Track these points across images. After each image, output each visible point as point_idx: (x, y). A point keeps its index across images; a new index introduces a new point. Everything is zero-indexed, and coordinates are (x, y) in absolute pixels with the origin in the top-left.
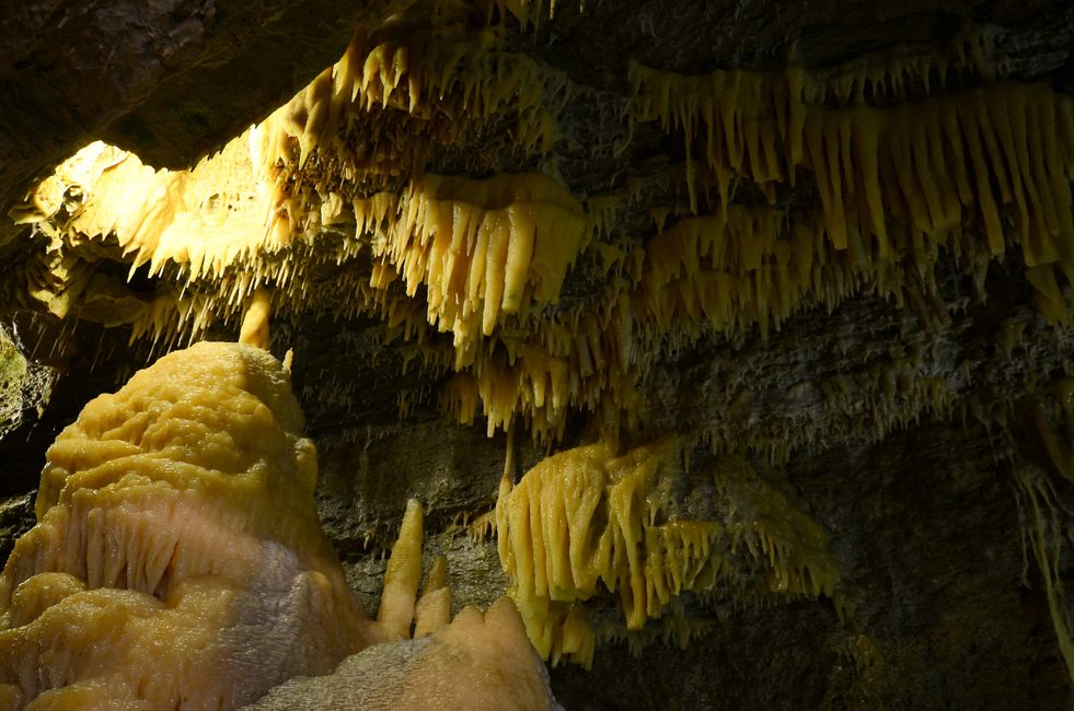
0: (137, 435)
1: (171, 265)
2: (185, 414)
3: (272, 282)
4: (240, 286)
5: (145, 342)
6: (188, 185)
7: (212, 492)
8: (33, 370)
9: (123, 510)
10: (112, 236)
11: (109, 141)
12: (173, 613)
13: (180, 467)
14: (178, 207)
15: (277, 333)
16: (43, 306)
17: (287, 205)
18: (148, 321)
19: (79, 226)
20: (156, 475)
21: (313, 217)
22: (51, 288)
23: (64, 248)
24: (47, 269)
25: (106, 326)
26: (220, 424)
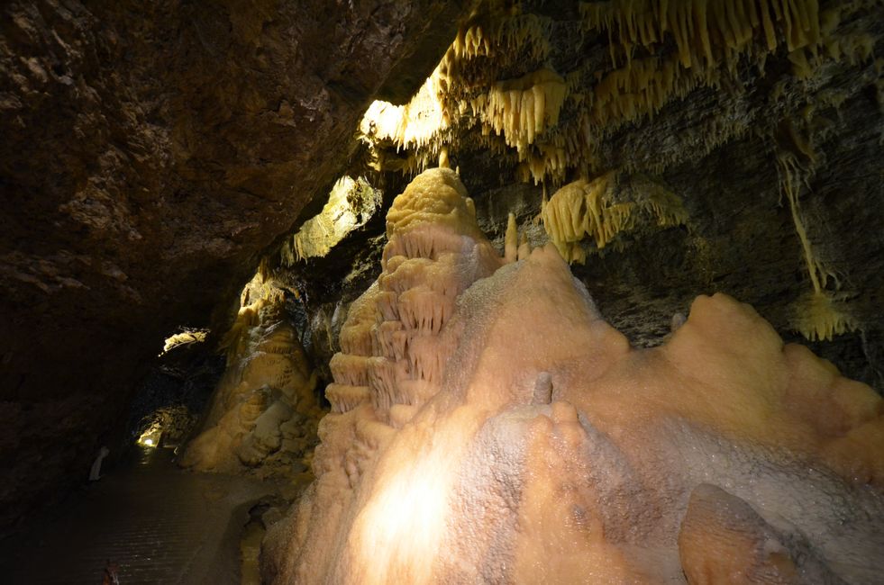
0: (412, 206)
1: (411, 144)
2: (427, 196)
3: (446, 142)
4: (436, 146)
5: (408, 174)
6: (410, 111)
7: (441, 222)
8: (375, 192)
9: (414, 232)
10: (388, 137)
11: (379, 99)
12: (437, 263)
13: (429, 215)
14: (408, 120)
15: (452, 161)
16: (372, 168)
17: (446, 110)
18: (407, 167)
19: (377, 136)
20: (422, 219)
21: (456, 112)
22: (373, 161)
23: (374, 145)
24: (370, 154)
25: (395, 171)
26: (439, 198)
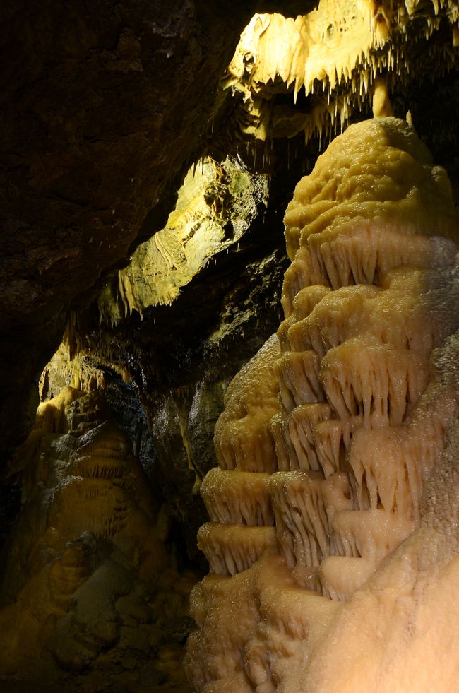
0: (332, 194)
1: (317, 83)
2: (358, 172)
3: (385, 69)
4: (364, 81)
5: (315, 139)
6: (311, 25)
7: (389, 215)
8: (254, 180)
9: (340, 239)
10: (278, 78)
11: (261, 12)
12: (388, 292)
13: (365, 205)
14: (309, 43)
16: (251, 137)
17: (382, 11)
18: (311, 126)
19: (257, 78)
20: (353, 214)
21: (401, 13)
22: (253, 124)
23: (253, 96)
24: (247, 113)
25: (289, 137)
26: (381, 172)
